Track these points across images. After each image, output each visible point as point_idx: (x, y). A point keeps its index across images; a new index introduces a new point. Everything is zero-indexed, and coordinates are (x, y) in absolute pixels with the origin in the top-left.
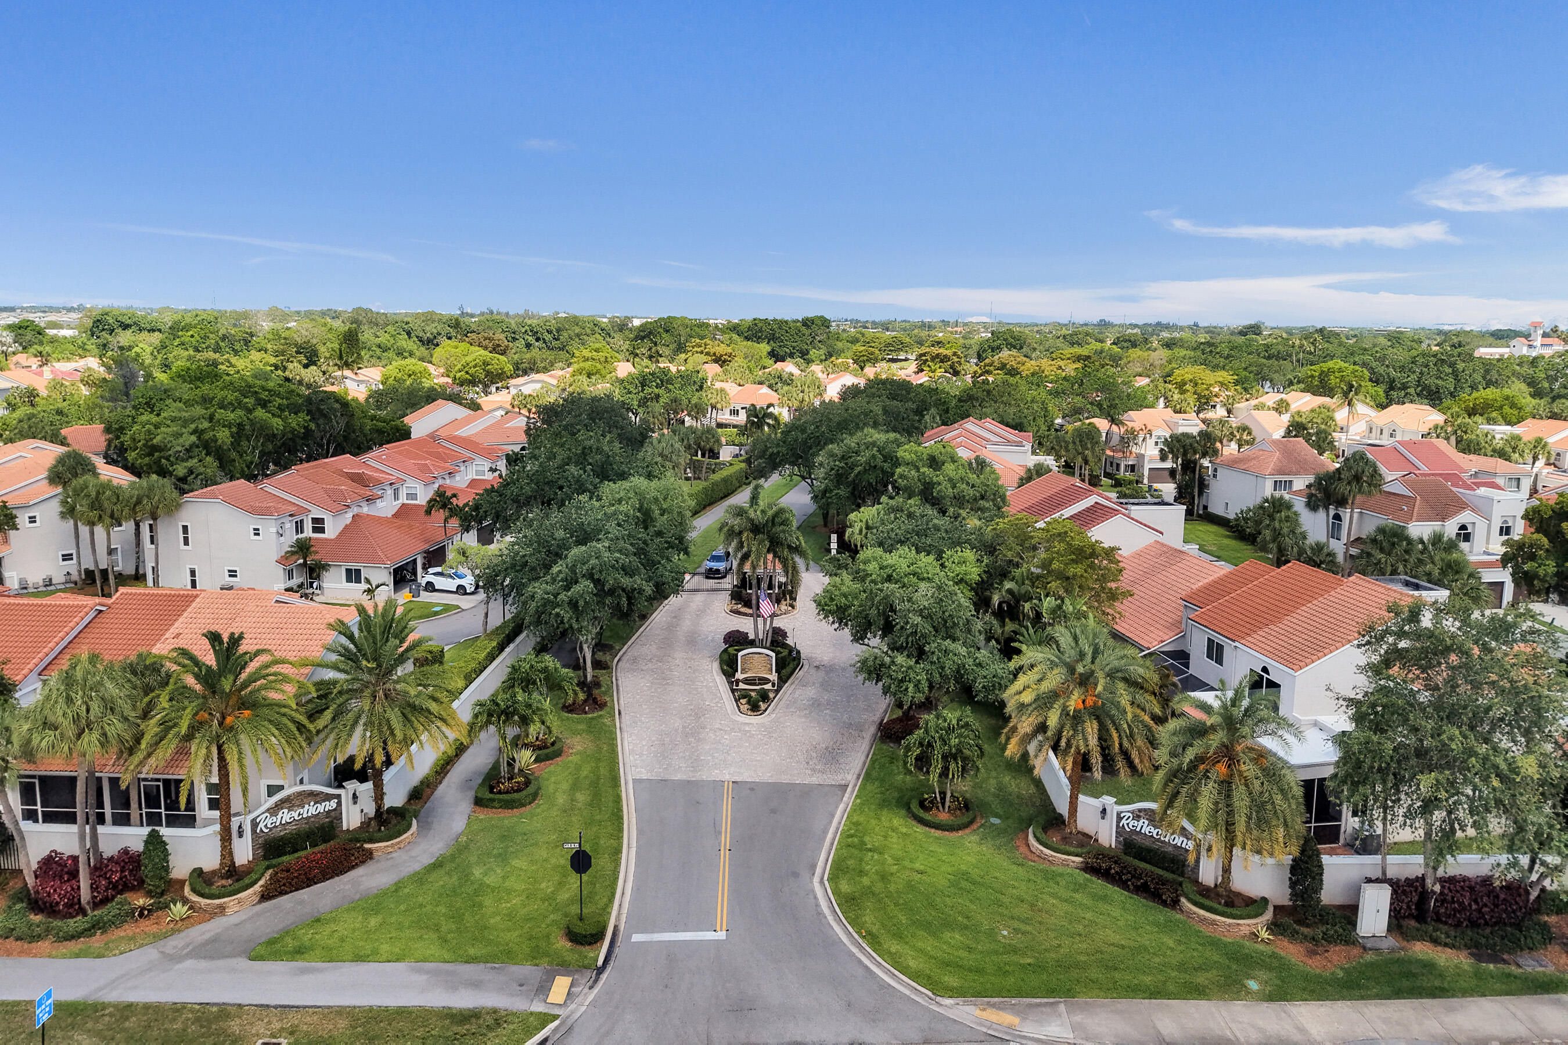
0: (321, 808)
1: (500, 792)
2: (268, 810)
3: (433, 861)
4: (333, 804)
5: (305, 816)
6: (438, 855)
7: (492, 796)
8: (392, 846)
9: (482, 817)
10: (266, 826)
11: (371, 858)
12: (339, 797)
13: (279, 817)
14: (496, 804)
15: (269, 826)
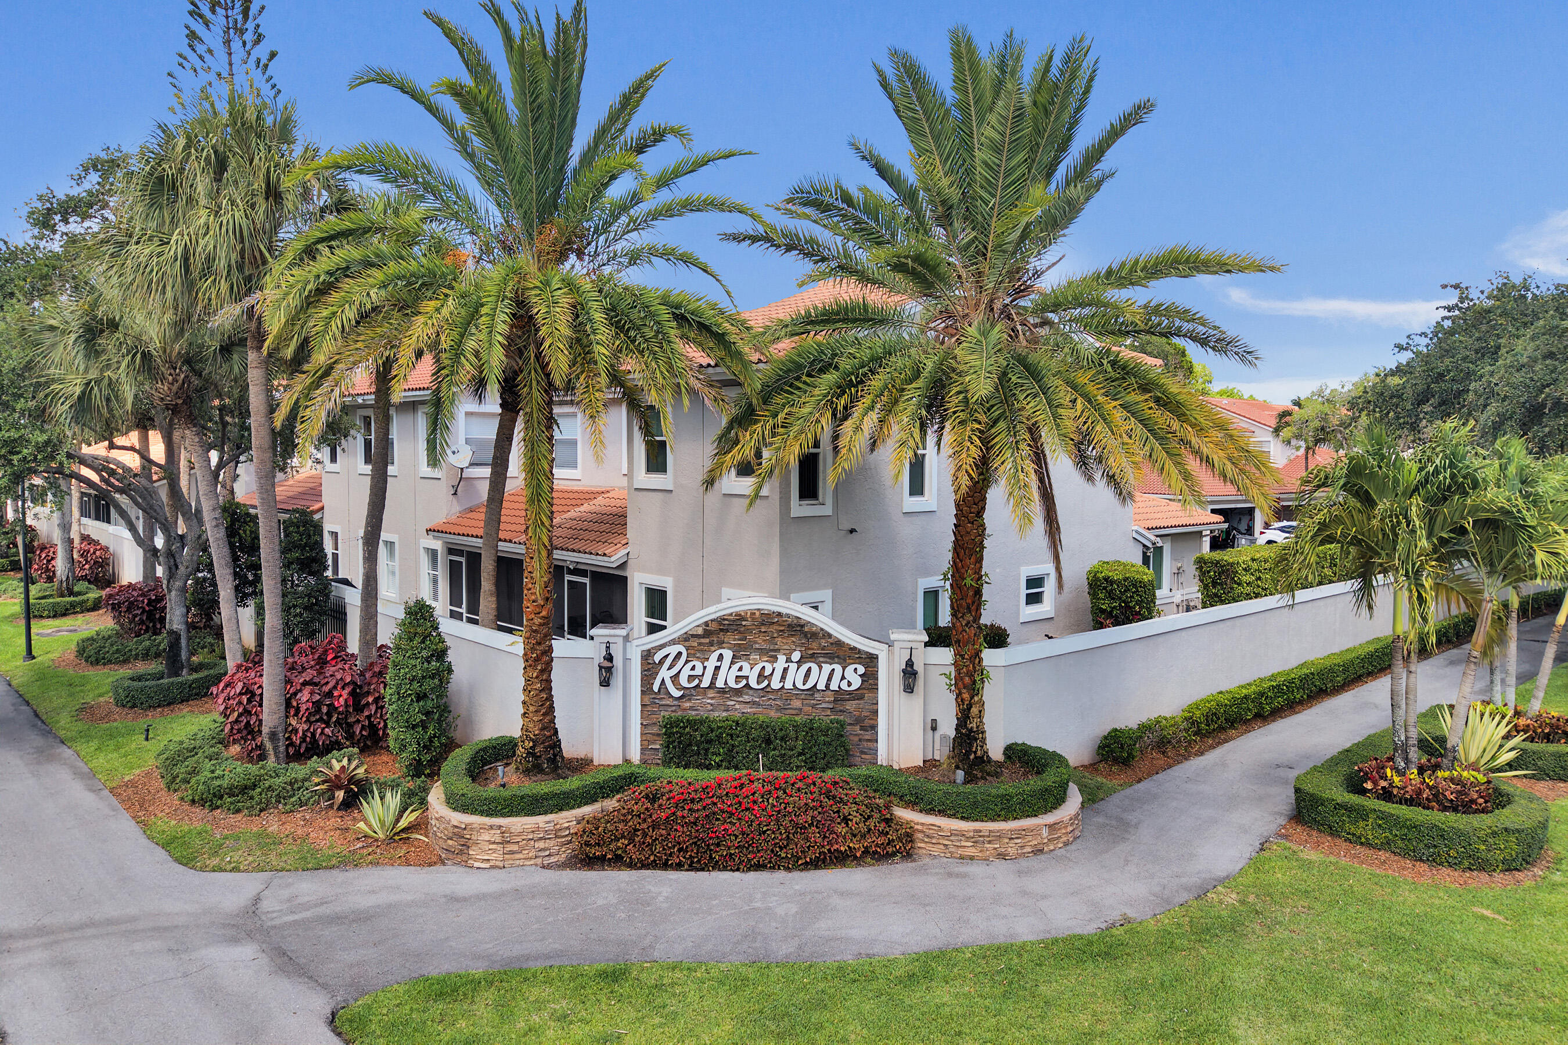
0: (819, 676)
1: (1387, 795)
2: (685, 638)
3: (1090, 929)
4: (853, 677)
5: (776, 684)
6: (1115, 915)
7: (1355, 799)
8: (977, 838)
9: (1314, 856)
10: (675, 678)
11: (908, 855)
12: (870, 661)
13: (712, 663)
14: (1365, 829)
15: (683, 681)
